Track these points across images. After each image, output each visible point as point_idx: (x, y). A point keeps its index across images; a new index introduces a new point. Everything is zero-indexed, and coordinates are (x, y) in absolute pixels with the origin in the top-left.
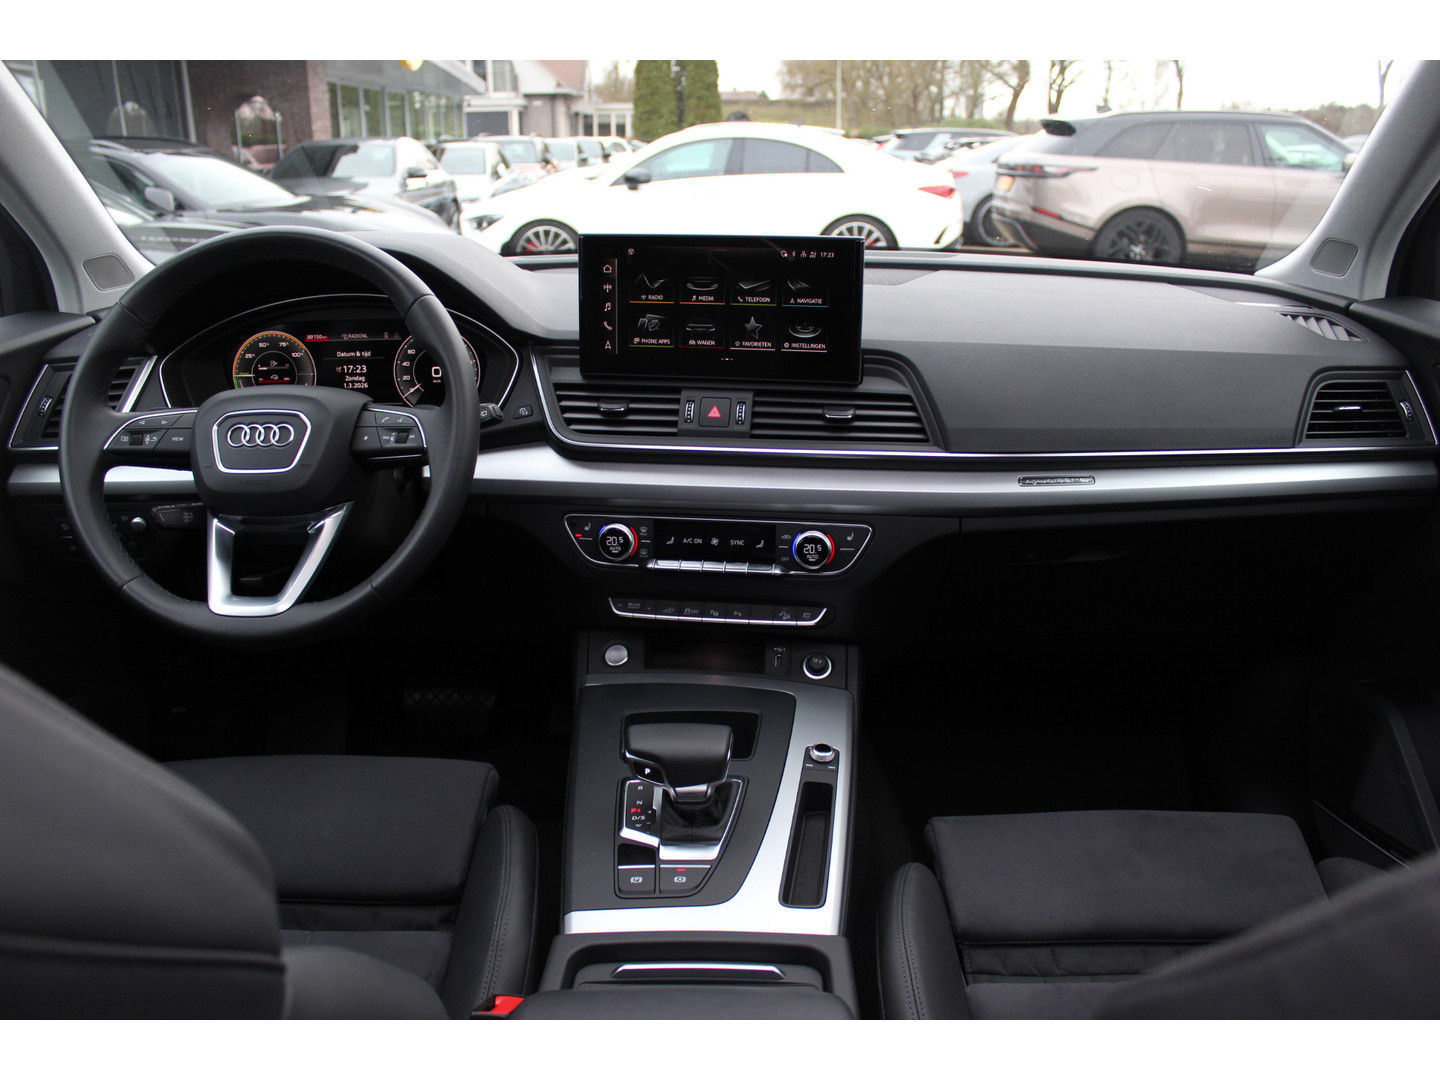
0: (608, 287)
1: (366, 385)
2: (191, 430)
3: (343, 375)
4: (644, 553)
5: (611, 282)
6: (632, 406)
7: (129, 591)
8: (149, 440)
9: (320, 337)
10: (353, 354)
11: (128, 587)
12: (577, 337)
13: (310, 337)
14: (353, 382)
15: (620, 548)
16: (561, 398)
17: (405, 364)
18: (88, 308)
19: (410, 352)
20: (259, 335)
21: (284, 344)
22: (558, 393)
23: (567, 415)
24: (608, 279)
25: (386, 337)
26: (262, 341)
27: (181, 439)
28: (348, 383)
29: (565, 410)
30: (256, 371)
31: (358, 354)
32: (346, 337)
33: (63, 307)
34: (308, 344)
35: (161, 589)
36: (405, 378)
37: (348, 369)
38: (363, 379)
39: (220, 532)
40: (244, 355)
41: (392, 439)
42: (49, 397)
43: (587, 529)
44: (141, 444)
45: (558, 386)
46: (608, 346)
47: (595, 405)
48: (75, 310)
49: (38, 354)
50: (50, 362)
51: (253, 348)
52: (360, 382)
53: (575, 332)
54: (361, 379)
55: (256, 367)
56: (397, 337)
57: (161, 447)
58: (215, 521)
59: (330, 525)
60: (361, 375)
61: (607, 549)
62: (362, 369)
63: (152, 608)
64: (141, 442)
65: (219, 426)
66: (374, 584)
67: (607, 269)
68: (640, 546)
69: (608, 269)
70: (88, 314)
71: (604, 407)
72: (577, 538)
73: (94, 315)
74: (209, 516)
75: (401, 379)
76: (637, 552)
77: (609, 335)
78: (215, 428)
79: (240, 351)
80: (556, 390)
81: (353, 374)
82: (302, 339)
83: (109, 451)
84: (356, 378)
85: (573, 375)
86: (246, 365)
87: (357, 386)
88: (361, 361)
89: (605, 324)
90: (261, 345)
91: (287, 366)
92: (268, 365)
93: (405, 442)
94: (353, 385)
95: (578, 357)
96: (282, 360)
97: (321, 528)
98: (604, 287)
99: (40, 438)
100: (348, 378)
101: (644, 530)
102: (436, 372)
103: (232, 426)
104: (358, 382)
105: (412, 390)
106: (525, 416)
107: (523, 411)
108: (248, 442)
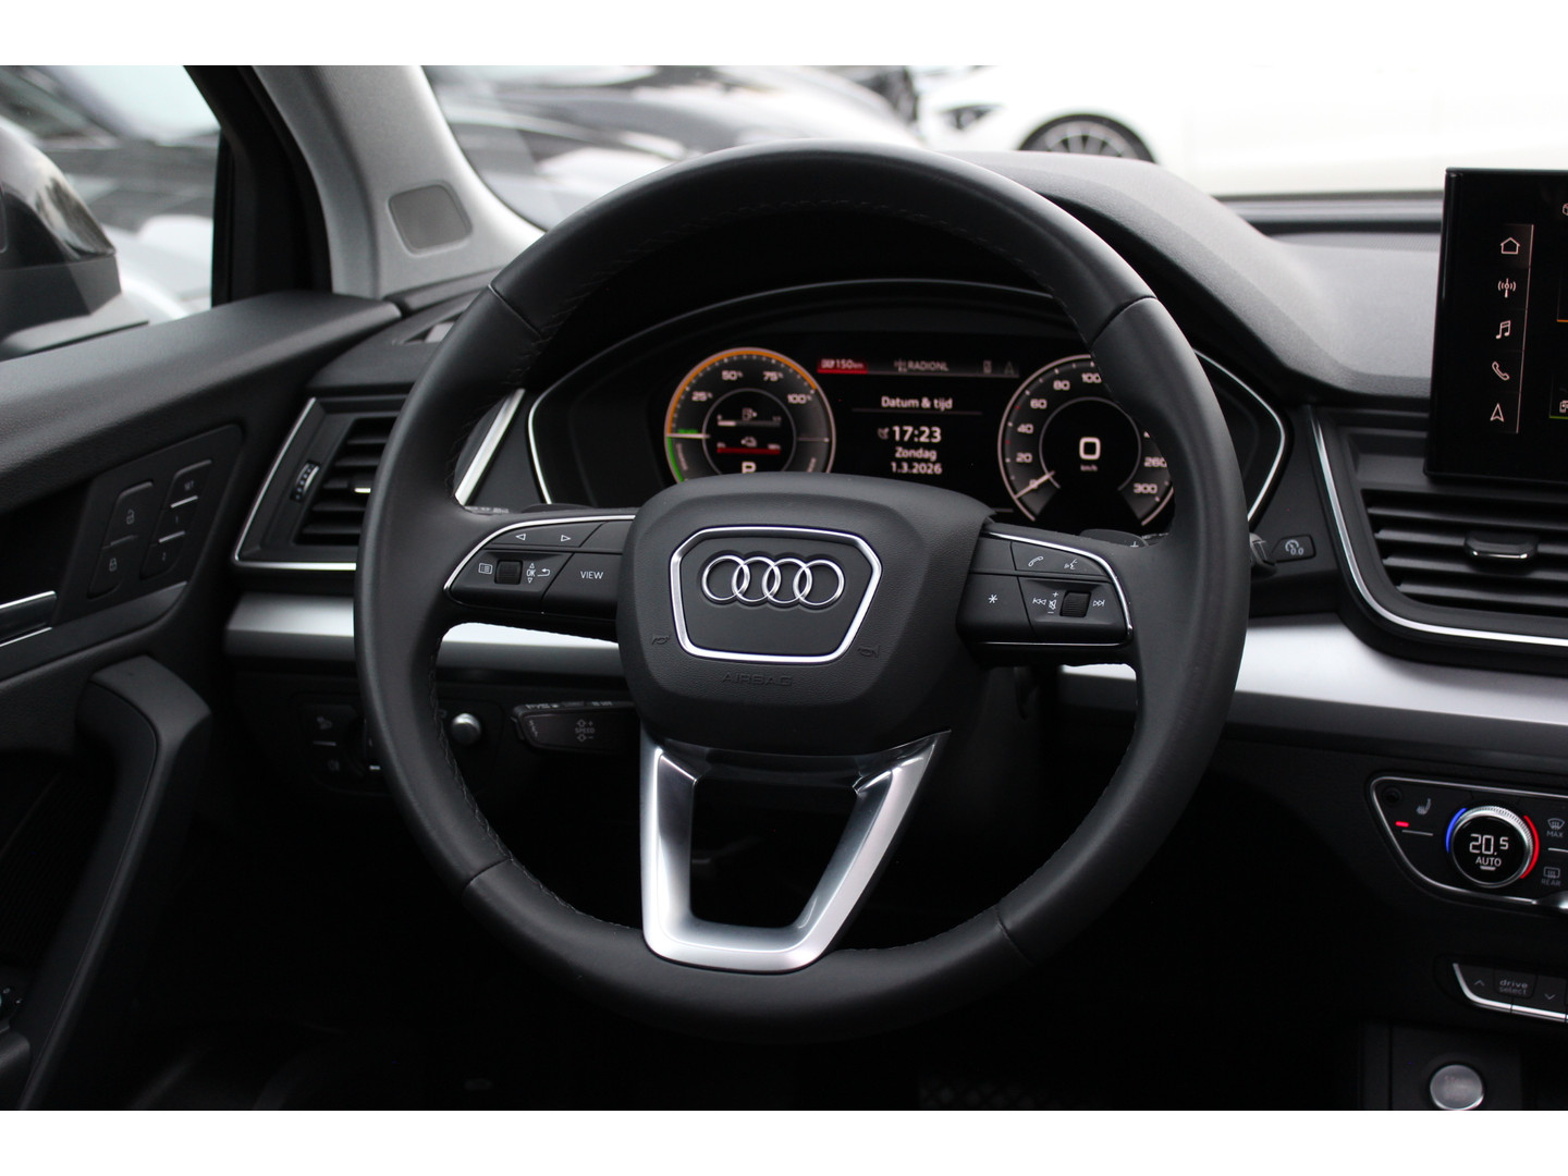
0: (1507, 287)
1: (938, 469)
2: (624, 558)
3: (891, 444)
4: (1552, 875)
5: (1516, 274)
6: (1545, 549)
7: (481, 892)
8: (535, 576)
9: (848, 365)
10: (914, 403)
11: (480, 882)
12: (1424, 391)
13: (828, 364)
14: (911, 461)
15: (1498, 862)
16: (1378, 523)
17: (1023, 429)
18: (388, 286)
19: (1035, 404)
20: (724, 356)
21: (772, 376)
22: (1372, 511)
23: (1393, 561)
24: (1510, 269)
25: (987, 370)
26: (731, 366)
27: (599, 576)
28: (899, 462)
29: (1388, 548)
30: (713, 429)
31: (926, 403)
32: (902, 368)
33: (340, 285)
34: (824, 379)
35: (545, 891)
36: (1023, 457)
37: (903, 433)
38: (932, 455)
39: (667, 778)
40: (689, 395)
41: (1053, 605)
42: (313, 463)
43: (1422, 811)
44: (519, 582)
45: (1373, 497)
46: (1497, 415)
47: (1458, 542)
48: (364, 291)
49: (299, 376)
50: (319, 393)
51: (710, 381)
52: (927, 461)
53: (1418, 380)
54: (927, 454)
55: (713, 421)
56: (1010, 372)
57: (559, 589)
58: (658, 752)
59: (901, 780)
60: (928, 446)
61: (1469, 862)
62: (931, 435)
63: (528, 932)
64: (518, 578)
65: (684, 555)
66: (1009, 925)
67: (1510, 247)
68: (1544, 858)
69: (1512, 247)
70: (389, 299)
71: (1478, 548)
72: (1396, 830)
73: (397, 299)
74: (645, 740)
75: (1014, 458)
76: (1536, 872)
77: (1502, 392)
78: (676, 559)
79: (684, 386)
80: (1368, 504)
81: (912, 445)
82: (813, 368)
83: (454, 593)
84: (920, 453)
85: (1407, 475)
86: (692, 415)
87: (918, 468)
88: (931, 417)
89: (1495, 367)
90: (727, 375)
91: (777, 420)
92: (736, 416)
93: (1083, 615)
94: (911, 467)
95: (1423, 435)
96: (766, 408)
97: (884, 786)
98: (1500, 285)
99: (292, 544)
100: (901, 453)
101: (1556, 825)
102: (1090, 449)
103: (711, 556)
104: (920, 461)
105: (1034, 484)
106: (1297, 559)
107: (1293, 547)
108: (745, 594)
